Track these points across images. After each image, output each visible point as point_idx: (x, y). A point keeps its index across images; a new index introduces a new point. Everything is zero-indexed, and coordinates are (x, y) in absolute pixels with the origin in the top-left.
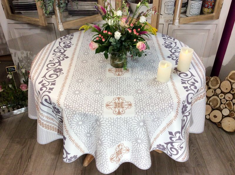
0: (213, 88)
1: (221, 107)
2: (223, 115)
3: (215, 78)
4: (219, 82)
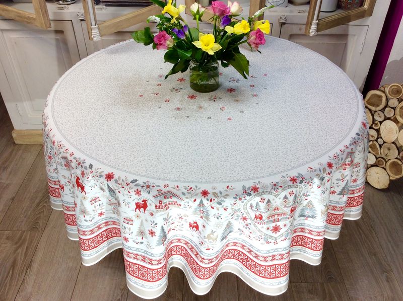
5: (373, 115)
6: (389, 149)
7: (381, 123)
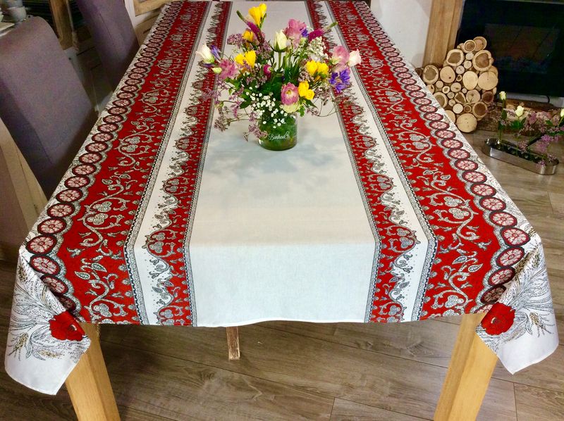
0: (432, 81)
1: (450, 104)
2: (456, 114)
3: (430, 68)
4: (437, 72)
5: (455, 71)
6: (473, 95)
7: (462, 75)
